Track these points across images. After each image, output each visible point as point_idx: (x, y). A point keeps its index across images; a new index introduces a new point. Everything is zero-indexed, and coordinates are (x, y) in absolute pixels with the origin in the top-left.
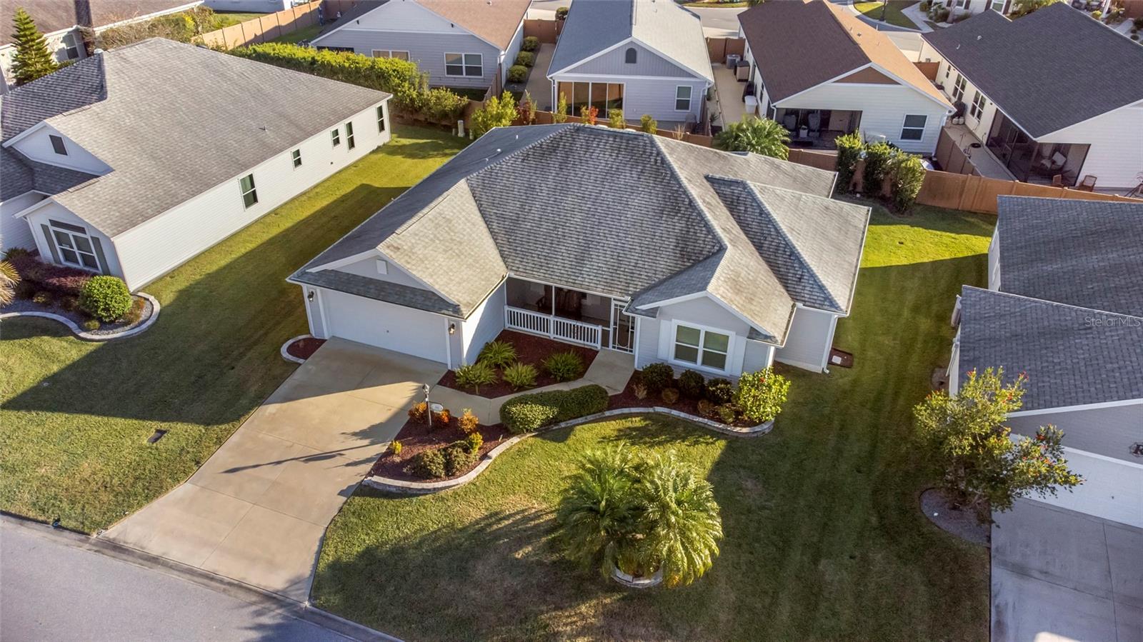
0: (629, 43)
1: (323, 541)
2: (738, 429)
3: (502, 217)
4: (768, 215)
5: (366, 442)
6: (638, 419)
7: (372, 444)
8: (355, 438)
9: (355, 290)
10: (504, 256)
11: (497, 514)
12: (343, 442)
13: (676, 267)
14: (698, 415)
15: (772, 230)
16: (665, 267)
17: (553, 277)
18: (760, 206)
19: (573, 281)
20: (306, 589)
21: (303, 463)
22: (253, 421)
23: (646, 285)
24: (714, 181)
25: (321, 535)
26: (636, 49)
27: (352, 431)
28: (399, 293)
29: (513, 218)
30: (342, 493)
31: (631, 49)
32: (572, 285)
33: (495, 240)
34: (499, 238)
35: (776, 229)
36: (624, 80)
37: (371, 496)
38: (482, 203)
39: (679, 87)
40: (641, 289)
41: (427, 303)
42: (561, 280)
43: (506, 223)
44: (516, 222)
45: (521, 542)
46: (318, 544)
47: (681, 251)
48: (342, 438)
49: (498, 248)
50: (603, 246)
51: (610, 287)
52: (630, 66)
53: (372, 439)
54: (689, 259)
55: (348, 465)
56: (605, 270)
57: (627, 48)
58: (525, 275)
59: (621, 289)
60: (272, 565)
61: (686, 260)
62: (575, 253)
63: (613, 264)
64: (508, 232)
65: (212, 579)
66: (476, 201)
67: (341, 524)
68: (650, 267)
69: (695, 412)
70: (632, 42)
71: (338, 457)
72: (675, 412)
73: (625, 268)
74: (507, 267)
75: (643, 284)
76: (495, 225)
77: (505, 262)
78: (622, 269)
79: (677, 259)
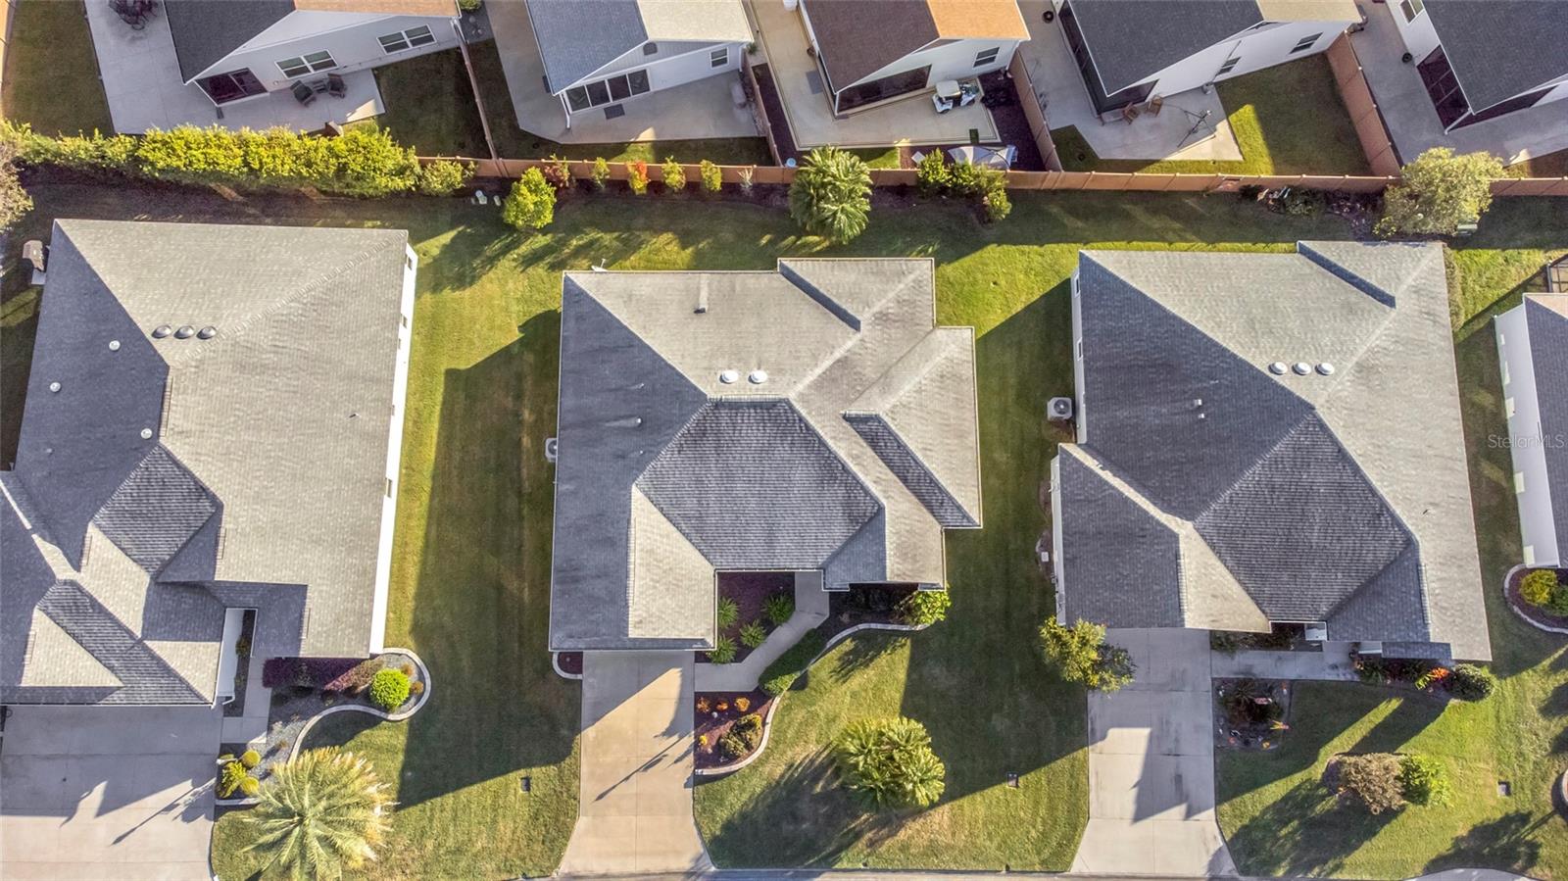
1: (697, 824)
2: (917, 628)
3: (686, 517)
4: (905, 446)
5: (675, 738)
6: (849, 641)
7: (681, 738)
8: (666, 737)
10: (705, 554)
11: (792, 766)
12: (661, 743)
13: (849, 533)
15: (911, 462)
16: (840, 534)
17: (753, 564)
19: (772, 564)
20: (707, 860)
22: (585, 749)
23: (829, 555)
25: (693, 821)
27: (661, 732)
29: (696, 515)
30: (686, 786)
32: (772, 567)
33: (690, 540)
34: (693, 538)
35: (914, 460)
37: (707, 782)
38: (662, 507)
40: (827, 559)
42: (761, 565)
43: (692, 522)
44: (700, 518)
45: (815, 780)
46: (695, 827)
47: (848, 516)
48: (657, 740)
49: (697, 548)
50: (783, 527)
51: (802, 562)
52: (651, 56)
53: (679, 733)
54: (857, 523)
55: (676, 762)
56: (794, 547)
58: (730, 569)
59: (812, 562)
60: (678, 853)
61: (854, 524)
62: (763, 538)
63: (798, 541)
64: (699, 530)
65: (648, 875)
66: (656, 506)
67: (702, 809)
68: (829, 538)
71: (665, 758)
73: (809, 542)
74: (712, 564)
76: (684, 527)
77: (709, 560)
78: (807, 544)
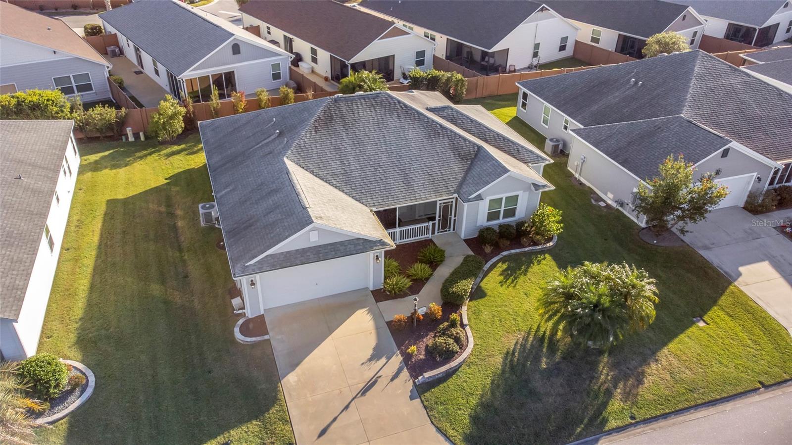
0: (233, 40)
1: (439, 430)
2: (548, 245)
3: (334, 175)
4: (476, 121)
5: (384, 360)
6: (500, 264)
7: (389, 358)
8: (373, 362)
9: (298, 262)
10: (358, 199)
11: (508, 353)
12: (370, 369)
13: (464, 167)
14: (524, 247)
15: (485, 129)
16: (458, 169)
17: (400, 200)
18: (468, 117)
19: (414, 198)
21: (363, 398)
22: (290, 395)
23: (457, 183)
24: (433, 110)
25: (434, 429)
26: (239, 43)
27: (367, 359)
28: (332, 250)
29: (342, 172)
30: (412, 398)
31: (236, 44)
32: (415, 200)
33: (343, 191)
34: (344, 189)
35: (486, 127)
36: (234, 67)
38: (312, 170)
39: (272, 65)
40: (456, 187)
41: (359, 247)
42: (407, 201)
43: (340, 178)
44: (346, 174)
45: (537, 359)
46: (440, 435)
47: (459, 156)
48: (365, 367)
49: (350, 196)
50: (414, 170)
51: (438, 193)
52: (237, 56)
53: (385, 356)
54: (467, 160)
55: (392, 380)
56: (427, 183)
57: (232, 44)
58: (382, 206)
59: (445, 192)
61: (466, 161)
62: (402, 180)
63: (428, 178)
64: (348, 182)
66: (306, 170)
67: (437, 414)
68: (450, 172)
69: (522, 246)
70: (235, 39)
71: (379, 380)
72: (513, 251)
73: (437, 178)
74: (366, 206)
75: (456, 183)
76: (334, 182)
77: (363, 203)
78: (436, 179)
79: (461, 162)
